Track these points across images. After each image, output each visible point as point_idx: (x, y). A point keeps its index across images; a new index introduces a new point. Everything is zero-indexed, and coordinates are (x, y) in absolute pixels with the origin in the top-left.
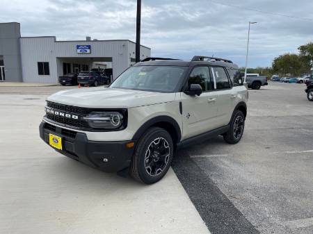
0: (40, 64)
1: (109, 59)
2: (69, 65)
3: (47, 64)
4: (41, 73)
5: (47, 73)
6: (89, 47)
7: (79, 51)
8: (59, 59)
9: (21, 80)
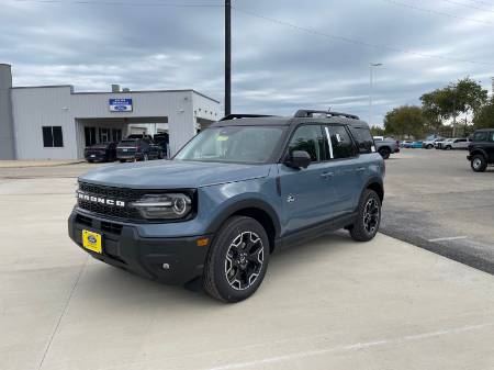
0: (46, 130)
1: (164, 120)
2: (93, 130)
3: (58, 130)
4: (47, 143)
5: (59, 143)
6: (130, 102)
7: (112, 108)
8: (78, 120)
9: (14, 157)
